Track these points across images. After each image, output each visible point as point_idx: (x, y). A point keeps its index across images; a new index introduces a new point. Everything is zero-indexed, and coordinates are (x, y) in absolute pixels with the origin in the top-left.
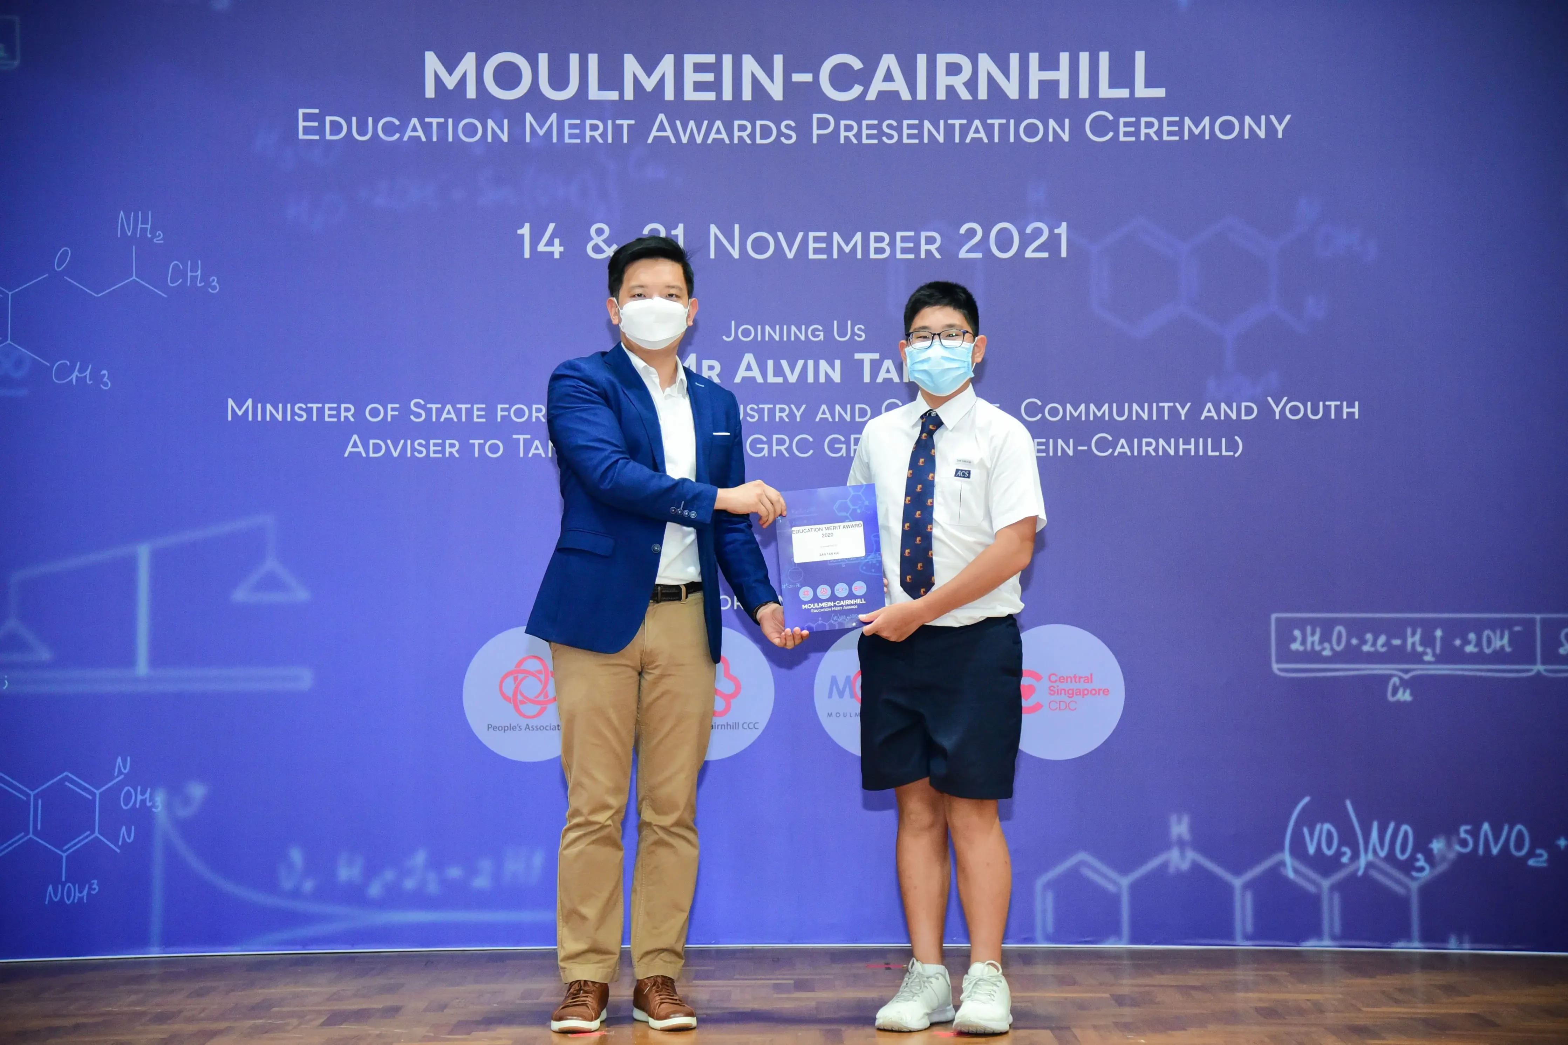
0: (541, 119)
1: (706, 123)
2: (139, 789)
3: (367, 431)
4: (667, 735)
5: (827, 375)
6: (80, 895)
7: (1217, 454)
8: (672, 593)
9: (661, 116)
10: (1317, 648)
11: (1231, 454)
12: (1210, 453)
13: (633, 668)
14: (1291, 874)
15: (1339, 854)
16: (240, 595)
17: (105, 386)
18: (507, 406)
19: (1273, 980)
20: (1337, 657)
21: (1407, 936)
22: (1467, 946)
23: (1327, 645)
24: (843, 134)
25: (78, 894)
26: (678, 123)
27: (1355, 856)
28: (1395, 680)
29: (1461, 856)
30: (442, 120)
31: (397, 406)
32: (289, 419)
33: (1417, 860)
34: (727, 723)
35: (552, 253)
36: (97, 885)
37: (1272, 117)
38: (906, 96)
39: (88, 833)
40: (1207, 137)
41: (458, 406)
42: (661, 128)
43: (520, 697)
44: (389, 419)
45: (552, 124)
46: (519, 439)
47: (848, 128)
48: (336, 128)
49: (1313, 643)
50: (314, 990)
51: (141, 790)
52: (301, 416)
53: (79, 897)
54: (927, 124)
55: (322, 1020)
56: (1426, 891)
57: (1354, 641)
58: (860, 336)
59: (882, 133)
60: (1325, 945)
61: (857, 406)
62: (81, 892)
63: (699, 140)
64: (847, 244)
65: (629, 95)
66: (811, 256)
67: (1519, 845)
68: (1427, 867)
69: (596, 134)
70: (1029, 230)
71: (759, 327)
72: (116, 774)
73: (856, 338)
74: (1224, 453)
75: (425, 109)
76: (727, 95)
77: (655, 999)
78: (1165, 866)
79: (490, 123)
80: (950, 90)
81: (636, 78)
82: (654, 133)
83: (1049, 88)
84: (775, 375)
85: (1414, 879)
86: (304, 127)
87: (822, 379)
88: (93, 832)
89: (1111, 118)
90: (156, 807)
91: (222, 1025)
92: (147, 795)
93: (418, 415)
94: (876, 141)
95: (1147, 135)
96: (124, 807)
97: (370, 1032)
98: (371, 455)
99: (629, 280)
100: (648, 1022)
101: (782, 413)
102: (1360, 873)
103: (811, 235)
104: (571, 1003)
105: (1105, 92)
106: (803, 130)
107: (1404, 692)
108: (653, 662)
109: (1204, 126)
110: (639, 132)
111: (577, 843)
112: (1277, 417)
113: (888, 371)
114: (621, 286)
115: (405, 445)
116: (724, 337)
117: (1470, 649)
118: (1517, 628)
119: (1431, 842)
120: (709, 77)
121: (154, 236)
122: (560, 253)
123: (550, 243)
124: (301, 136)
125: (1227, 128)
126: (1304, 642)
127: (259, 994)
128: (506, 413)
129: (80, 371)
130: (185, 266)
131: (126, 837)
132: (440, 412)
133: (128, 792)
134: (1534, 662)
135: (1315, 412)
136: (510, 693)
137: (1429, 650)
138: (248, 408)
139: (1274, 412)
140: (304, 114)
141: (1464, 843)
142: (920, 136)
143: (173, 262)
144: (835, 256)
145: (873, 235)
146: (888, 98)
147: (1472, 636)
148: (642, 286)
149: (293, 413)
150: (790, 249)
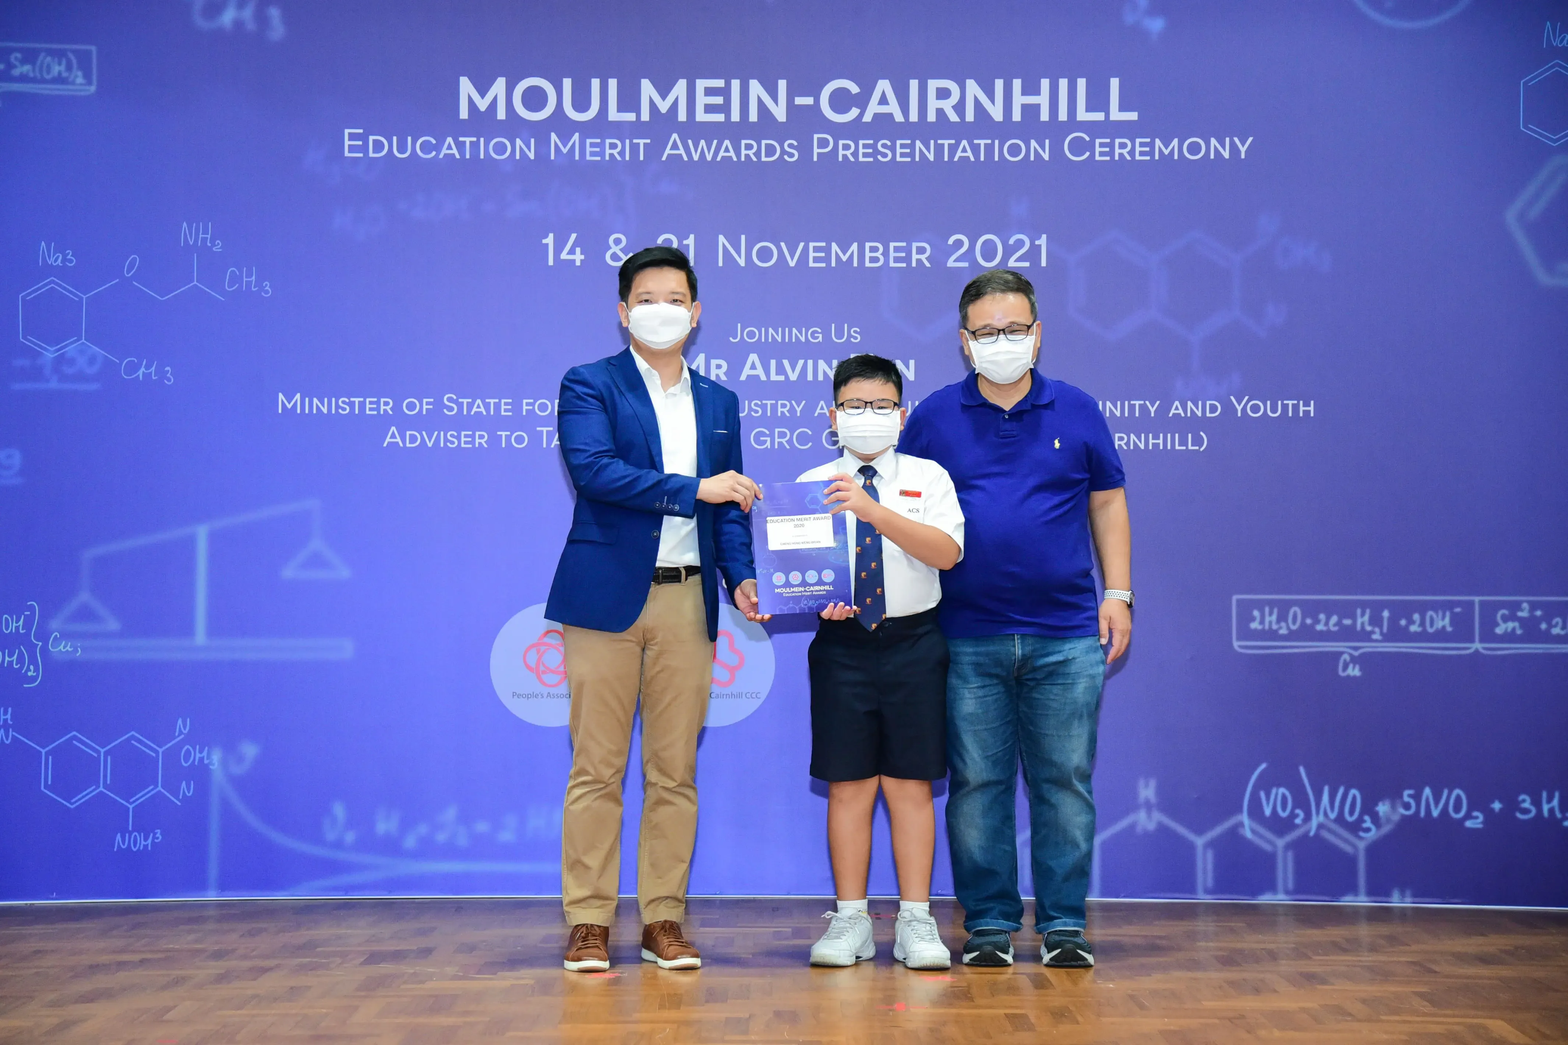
0: (565, 138)
1: (715, 142)
2: (198, 747)
3: (404, 423)
4: (669, 704)
6: (145, 843)
7: (1184, 448)
8: (673, 575)
9: (675, 136)
10: (1275, 627)
11: (1197, 448)
12: (1177, 447)
13: (636, 644)
14: (1248, 834)
15: (1293, 816)
16: (289, 572)
17: (168, 382)
18: (532, 401)
19: (1232, 930)
20: (1292, 636)
21: (1354, 891)
22: (1409, 899)
23: (1283, 624)
24: (841, 152)
25: (143, 843)
26: (690, 142)
27: (1308, 818)
28: (1346, 657)
29: (1404, 818)
30: (474, 139)
31: (432, 400)
32: (333, 412)
33: (1364, 821)
34: (732, 693)
35: (574, 261)
36: (160, 834)
37: (1236, 139)
38: (899, 118)
39: (152, 787)
40: (1176, 157)
41: (487, 401)
42: (675, 147)
43: (542, 668)
44: (424, 413)
45: (574, 143)
46: (542, 431)
47: (846, 147)
48: (378, 146)
49: (1270, 623)
50: (355, 932)
51: (199, 749)
52: (344, 409)
53: (144, 845)
54: (918, 144)
55: (362, 960)
56: (1373, 850)
57: (1309, 621)
58: (856, 338)
59: (876, 152)
60: (1278, 899)
62: (146, 840)
63: (709, 158)
65: (645, 116)
66: (811, 264)
67: (1457, 808)
68: (1373, 828)
69: (615, 152)
70: (1011, 241)
71: (763, 329)
72: (177, 734)
73: (852, 340)
74: (1190, 447)
75: (460, 129)
76: (735, 117)
77: (664, 941)
78: (1132, 827)
79: (519, 142)
80: (940, 112)
81: (651, 101)
82: (668, 151)
83: (1030, 111)
84: (777, 374)
85: (1361, 838)
86: (350, 146)
87: (820, 378)
88: (157, 786)
89: (1087, 139)
90: (213, 765)
91: (273, 962)
92: (205, 753)
93: (451, 409)
94: (871, 159)
95: (1121, 155)
96: (184, 764)
97: (407, 971)
98: (408, 445)
99: (637, 287)
100: (657, 962)
101: (783, 408)
102: (1312, 833)
103: (812, 245)
104: (582, 945)
105: (1083, 115)
106: (805, 148)
107: (1354, 668)
108: (655, 638)
109: (1173, 147)
110: (655, 150)
111: (580, 801)
112: (1239, 415)
114: (630, 292)
115: (438, 436)
116: (731, 339)
117: (1414, 628)
118: (1458, 610)
119: (1377, 805)
120: (719, 100)
121: (213, 245)
122: (582, 260)
123: (572, 252)
124: (347, 154)
125: (1194, 149)
126: (1262, 622)
127: (304, 935)
128: (531, 408)
129: (147, 368)
130: (241, 272)
131: (186, 791)
132: (470, 406)
133: (188, 751)
134: (1472, 641)
135: (1274, 410)
136: (533, 664)
137: (1377, 630)
138: (296, 401)
139: (1237, 410)
140: (350, 134)
141: (1407, 806)
142: (912, 155)
143: (230, 268)
144: (833, 264)
145: (868, 245)
146: (884, 120)
147: (1416, 617)
148: (648, 293)
149: (338, 407)
150: (792, 258)
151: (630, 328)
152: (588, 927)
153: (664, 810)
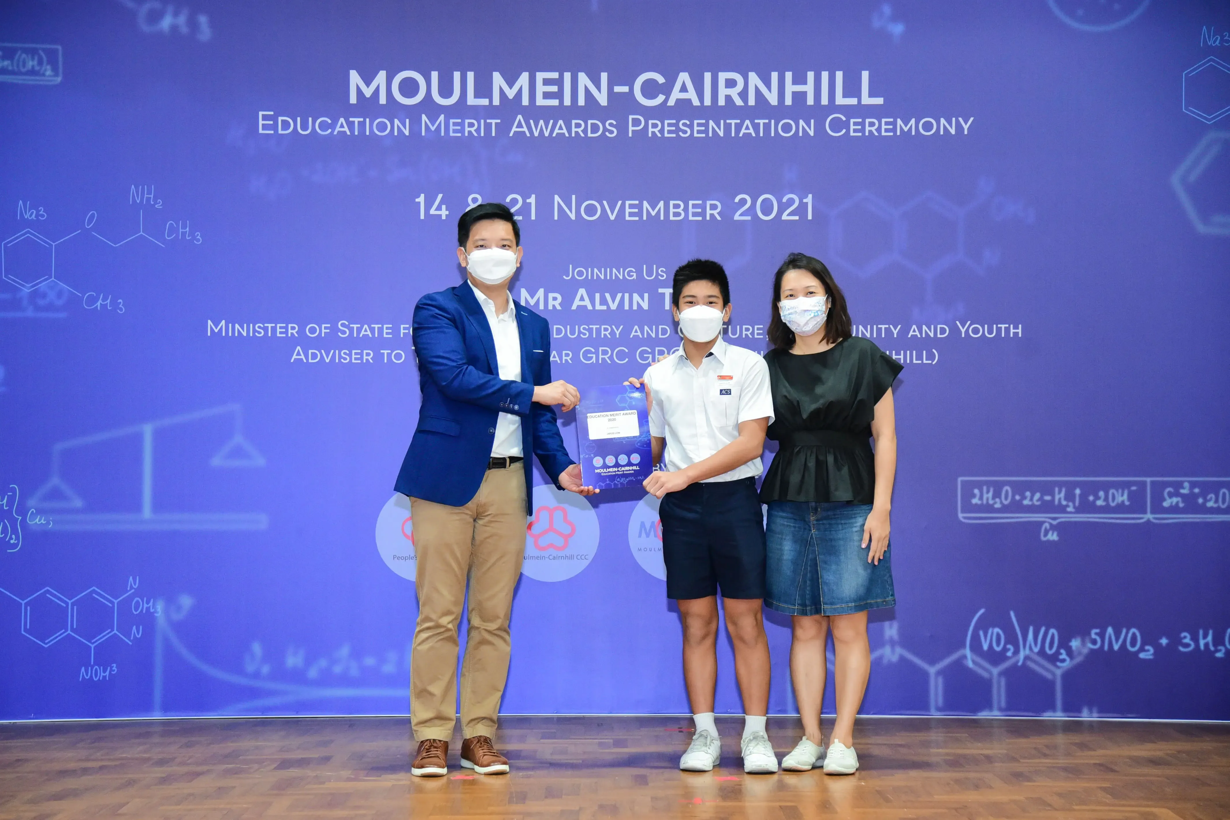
0: (433, 120)
1: (551, 121)
2: (145, 599)
3: (307, 343)
4: (494, 564)
5: (638, 304)
6: (104, 675)
7: (920, 362)
8: (501, 463)
9: (520, 117)
10: (991, 502)
11: (930, 362)
12: (915, 361)
13: (472, 516)
14: (970, 664)
15: (1005, 650)
16: (217, 461)
17: (121, 311)
19: (957, 739)
20: (1005, 509)
21: (1053, 708)
22: (1095, 715)
23: (997, 500)
24: (651, 130)
25: (102, 674)
26: (532, 121)
27: (1016, 652)
28: (1047, 525)
29: (1092, 651)
30: (362, 119)
31: (329, 325)
32: (251, 335)
33: (1061, 654)
34: (566, 555)
35: (441, 215)
36: (116, 667)
37: (960, 119)
38: (696, 102)
39: (109, 630)
40: (913, 133)
41: (373, 326)
42: (520, 125)
44: (323, 335)
45: (440, 122)
47: (655, 126)
48: (286, 125)
49: (988, 499)
50: (270, 744)
51: (146, 601)
52: (260, 333)
54: (711, 123)
55: (275, 765)
56: (1067, 676)
57: (1018, 497)
58: (662, 276)
59: (678, 130)
60: (995, 714)
61: (660, 327)
62: (104, 672)
63: (547, 134)
64: (653, 210)
65: (496, 101)
66: (628, 218)
67: (1133, 643)
68: (1068, 659)
69: (473, 130)
70: (784, 200)
71: (590, 269)
72: (129, 589)
73: (660, 277)
74: (925, 361)
75: (349, 111)
76: (567, 102)
77: (480, 752)
78: (880, 659)
79: (396, 122)
80: (728, 98)
81: (501, 90)
82: (514, 129)
83: (799, 97)
84: (601, 304)
85: (1058, 667)
86: (263, 124)
87: (635, 307)
88: (113, 630)
89: (844, 119)
90: (158, 613)
91: (204, 768)
92: (151, 604)
93: (344, 333)
94: (674, 135)
95: (870, 131)
96: (135, 613)
97: (310, 774)
98: (310, 361)
99: (474, 235)
100: (474, 769)
101: (606, 331)
102: (1020, 664)
103: (628, 203)
104: (426, 755)
105: (840, 100)
106: (622, 127)
107: (1053, 535)
108: (485, 512)
109: (911, 125)
110: (504, 128)
111: (426, 642)
112: (963, 336)
114: (468, 240)
115: (334, 353)
116: (564, 277)
117: (1100, 503)
118: (1134, 488)
119: (1070, 641)
120: (554, 89)
121: (156, 203)
122: (446, 215)
123: (439, 208)
124: (261, 131)
125: (928, 126)
126: (981, 498)
127: (231, 746)
129: (103, 300)
130: (178, 225)
131: (136, 634)
132: (359, 330)
133: (138, 602)
134: (1145, 512)
135: (990, 332)
136: (409, 533)
137: (1071, 504)
138: (222, 327)
139: (961, 332)
140: (263, 115)
141: (1094, 642)
142: (706, 132)
143: (169, 222)
144: (645, 218)
145: (672, 203)
146: (684, 104)
147: (1101, 494)
148: (483, 240)
149: (255, 331)
150: (612, 213)
151: (468, 268)
152: (432, 741)
153: (485, 649)
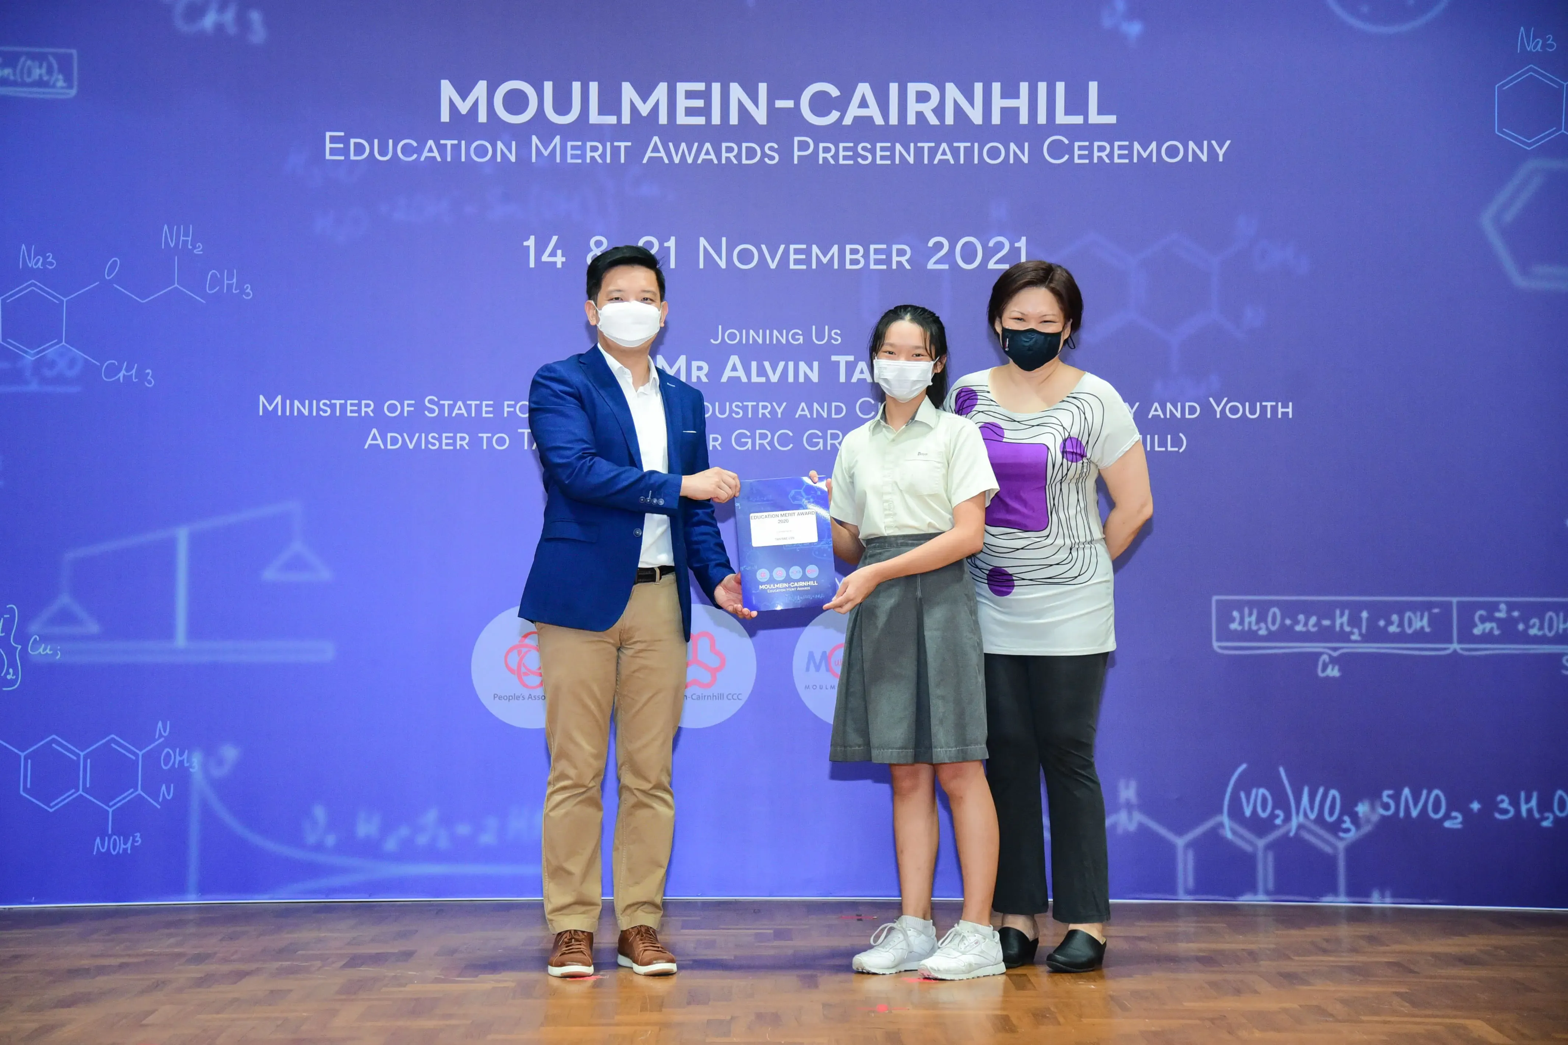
0: (546, 141)
1: (696, 145)
2: (178, 750)
3: (385, 425)
4: (645, 705)
5: (806, 376)
6: (125, 847)
7: (1163, 449)
8: (649, 575)
9: (656, 139)
10: (1254, 628)
11: (1176, 449)
12: (1157, 449)
13: (613, 645)
14: (1229, 835)
15: (1273, 816)
16: (270, 574)
17: (149, 385)
18: (513, 403)
19: (1212, 931)
20: (1271, 637)
21: (1334, 891)
22: (1388, 900)
23: (1263, 625)
24: (821, 155)
25: (123, 846)
26: (671, 144)
27: (1288, 819)
28: (1325, 657)
29: (1383, 818)
30: (456, 142)
31: (413, 402)
32: (314, 414)
33: (1344, 822)
34: (713, 694)
35: (555, 263)
36: (139, 838)
37: (1214, 142)
38: (879, 121)
39: (132, 790)
40: (1154, 160)
41: (468, 402)
42: (656, 149)
43: (523, 670)
44: (406, 414)
45: (555, 145)
46: (523, 433)
47: (827, 150)
48: (359, 149)
49: (1250, 623)
50: (335, 935)
51: (179, 752)
52: (325, 411)
53: (123, 848)
54: (898, 146)
55: (343, 963)
56: (1353, 850)
57: (1288, 622)
58: (836, 340)
59: (857, 155)
60: (1260, 899)
61: (834, 404)
62: (125, 843)
63: (690, 161)
64: (825, 256)
65: (626, 119)
66: (792, 266)
67: (1437, 808)
68: (1353, 828)
69: (596, 155)
70: (991, 244)
71: (744, 331)
72: (157, 736)
73: (833, 341)
74: (1170, 449)
75: (440, 131)
76: (716, 120)
77: (639, 947)
79: (500, 145)
80: (920, 115)
81: (632, 105)
82: (649, 154)
83: (1010, 114)
84: (758, 375)
85: (1341, 839)
86: (331, 148)
87: (801, 379)
88: (136, 790)
89: (1066, 142)
90: (193, 768)
91: (253, 966)
92: (185, 757)
93: (432, 411)
94: (851, 162)
95: (1099, 158)
96: (164, 767)
97: (387, 974)
98: (389, 447)
99: (608, 285)
100: (632, 968)
101: (764, 410)
102: (1292, 834)
103: (792, 247)
104: (566, 950)
105: (1061, 118)
106: (786, 152)
107: (1333, 669)
108: (631, 638)
109: (1152, 150)
110: (634, 154)
111: (563, 805)
112: (1218, 416)
113: (862, 372)
114: (599, 291)
115: (420, 438)
116: (712, 341)
117: (1393, 629)
118: (1436, 611)
119: (1356, 805)
120: (700, 103)
121: (194, 247)
122: (566, 263)
123: (553, 254)
124: (328, 157)
125: (1172, 152)
126: (1242, 622)
127: (287, 938)
128: (512, 409)
129: (127, 370)
130: (222, 274)
131: (166, 795)
132: (451, 408)
133: (168, 754)
134: (1450, 641)
135: (1253, 412)
136: (514, 666)
137: (1356, 630)
138: (277, 404)
139: (1216, 411)
140: (331, 137)
141: (1386, 807)
142: (892, 157)
143: (210, 271)
144: (814, 266)
145: (848, 247)
146: (864, 122)
147: (1395, 618)
148: (620, 291)
149: (319, 409)
150: (773, 260)
151: (598, 326)
152: (572, 932)
153: (643, 813)
